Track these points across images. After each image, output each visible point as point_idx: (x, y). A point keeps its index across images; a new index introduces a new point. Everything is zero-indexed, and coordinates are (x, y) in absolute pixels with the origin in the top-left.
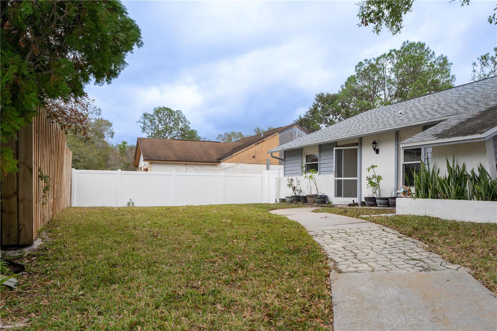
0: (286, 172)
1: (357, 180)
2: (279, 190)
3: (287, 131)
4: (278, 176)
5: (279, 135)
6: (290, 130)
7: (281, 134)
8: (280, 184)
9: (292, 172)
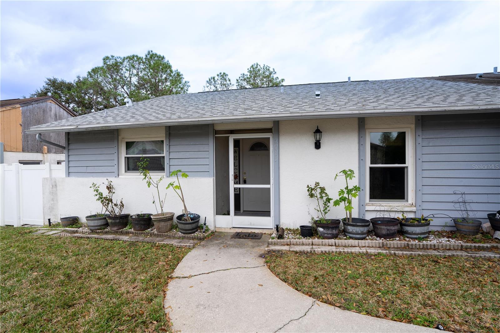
0: (71, 170)
1: (269, 189)
2: (53, 200)
3: (36, 105)
4: (48, 176)
5: (21, 108)
6: (41, 104)
7: (25, 108)
8: (57, 190)
9: (89, 170)
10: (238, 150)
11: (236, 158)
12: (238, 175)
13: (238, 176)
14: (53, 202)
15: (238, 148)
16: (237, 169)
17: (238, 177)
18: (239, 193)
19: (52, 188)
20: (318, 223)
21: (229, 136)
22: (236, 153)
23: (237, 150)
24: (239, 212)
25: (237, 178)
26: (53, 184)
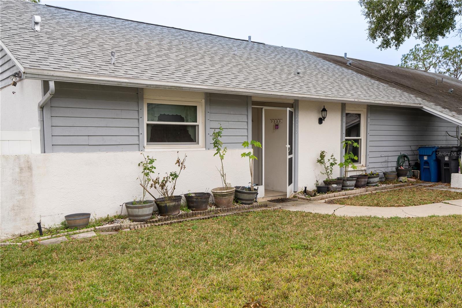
8: (31, 176)
9: (93, 141)
14: (21, 197)
19: (21, 173)
20: (328, 183)
26: (23, 166)
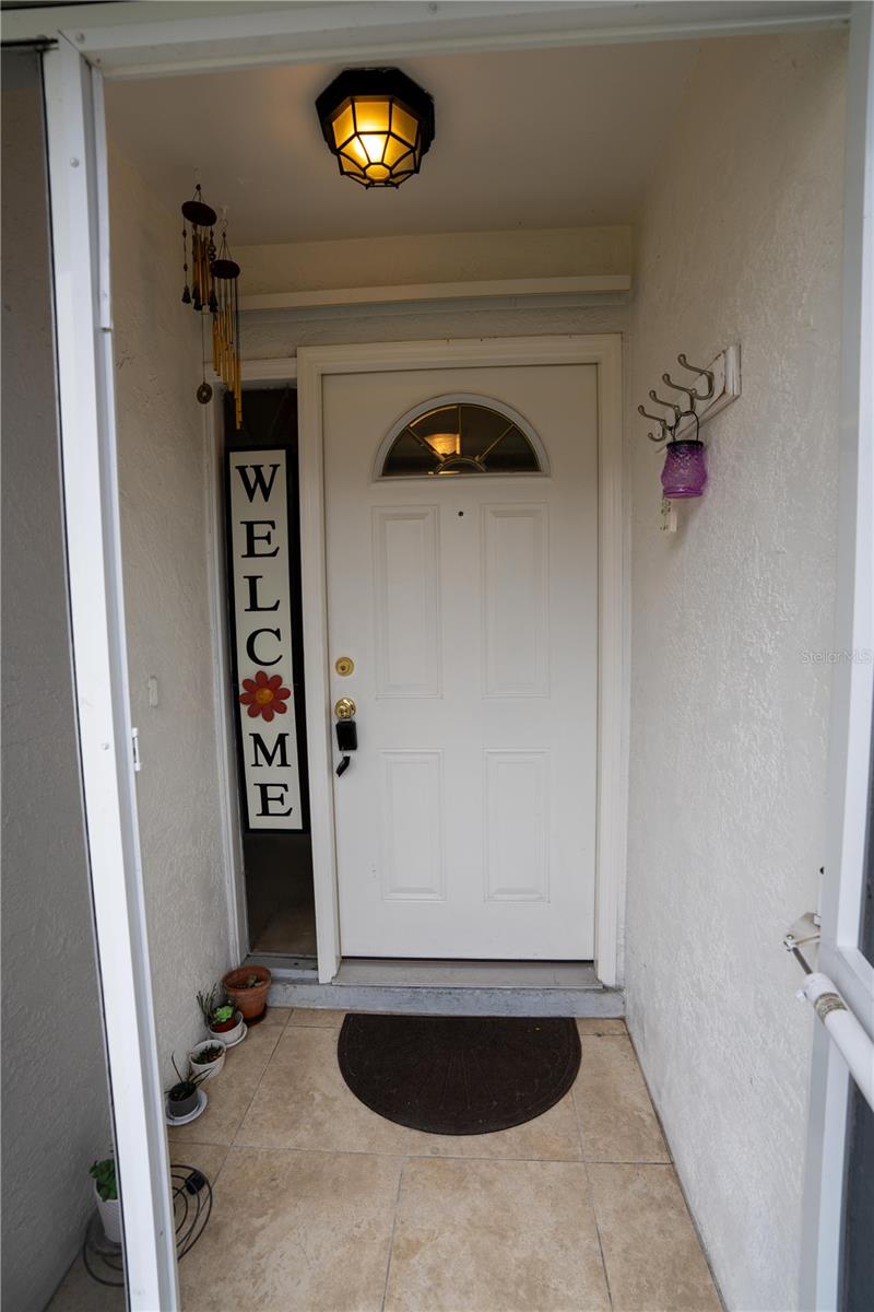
10: (282, 473)
11: (268, 538)
12: (288, 683)
13: (286, 694)
15: (279, 456)
16: (277, 633)
17: (290, 702)
18: (299, 826)
21: (43, 45)
22: (266, 493)
23: (275, 467)
24: (309, 974)
25: (283, 709)
